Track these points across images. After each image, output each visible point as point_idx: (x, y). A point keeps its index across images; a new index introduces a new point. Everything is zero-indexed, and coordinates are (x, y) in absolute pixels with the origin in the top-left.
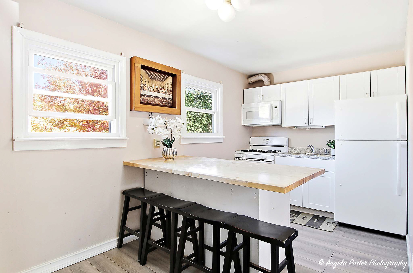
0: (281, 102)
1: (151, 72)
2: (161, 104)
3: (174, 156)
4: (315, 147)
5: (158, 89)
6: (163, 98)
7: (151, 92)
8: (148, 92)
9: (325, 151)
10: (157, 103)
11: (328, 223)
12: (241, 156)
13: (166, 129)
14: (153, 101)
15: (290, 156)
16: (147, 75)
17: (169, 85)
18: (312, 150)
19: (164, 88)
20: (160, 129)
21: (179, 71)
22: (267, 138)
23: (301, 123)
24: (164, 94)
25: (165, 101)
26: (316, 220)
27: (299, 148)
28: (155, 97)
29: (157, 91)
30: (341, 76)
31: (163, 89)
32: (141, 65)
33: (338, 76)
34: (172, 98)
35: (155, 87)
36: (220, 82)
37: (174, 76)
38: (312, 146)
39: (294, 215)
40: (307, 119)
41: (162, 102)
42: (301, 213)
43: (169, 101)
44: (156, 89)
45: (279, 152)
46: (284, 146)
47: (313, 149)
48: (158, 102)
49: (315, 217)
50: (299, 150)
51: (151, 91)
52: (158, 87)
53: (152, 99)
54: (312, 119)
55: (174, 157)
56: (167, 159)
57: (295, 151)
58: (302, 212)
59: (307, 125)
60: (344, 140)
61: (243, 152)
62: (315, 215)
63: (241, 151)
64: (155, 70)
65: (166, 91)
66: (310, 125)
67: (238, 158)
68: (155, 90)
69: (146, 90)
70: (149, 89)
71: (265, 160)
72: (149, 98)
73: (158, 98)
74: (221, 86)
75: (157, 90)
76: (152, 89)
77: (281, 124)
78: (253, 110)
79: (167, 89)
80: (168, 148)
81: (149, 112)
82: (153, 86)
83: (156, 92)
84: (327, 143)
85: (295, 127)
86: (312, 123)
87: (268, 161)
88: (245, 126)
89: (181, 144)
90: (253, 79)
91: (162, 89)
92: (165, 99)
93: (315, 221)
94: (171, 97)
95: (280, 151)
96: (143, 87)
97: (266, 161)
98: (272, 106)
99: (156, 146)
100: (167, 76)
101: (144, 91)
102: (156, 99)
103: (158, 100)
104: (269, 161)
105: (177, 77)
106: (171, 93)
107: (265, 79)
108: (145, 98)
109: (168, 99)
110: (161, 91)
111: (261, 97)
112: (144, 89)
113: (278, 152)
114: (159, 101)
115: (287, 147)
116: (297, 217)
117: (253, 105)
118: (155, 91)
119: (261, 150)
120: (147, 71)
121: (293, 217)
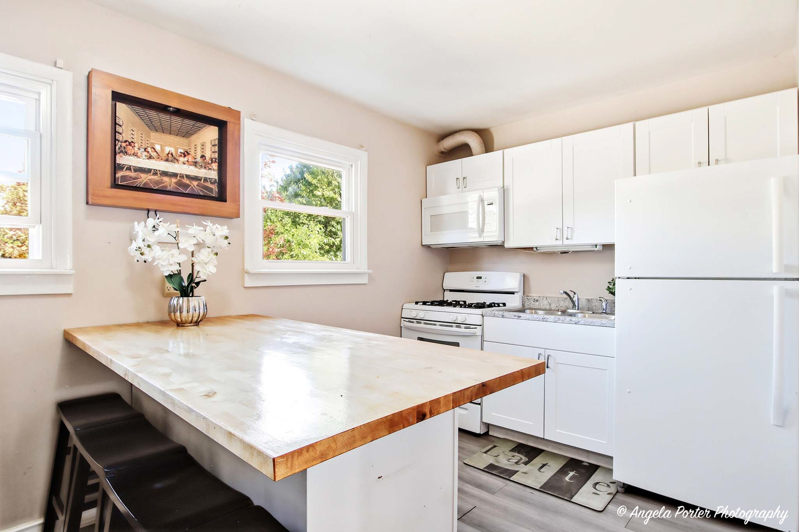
0: (504, 192)
1: (153, 114)
2: (181, 190)
3: (201, 315)
4: (582, 296)
5: (172, 154)
6: (188, 177)
7: (152, 161)
8: (141, 159)
9: (604, 304)
10: (169, 189)
11: (598, 483)
12: (413, 314)
13: (175, 251)
14: (157, 183)
15: (516, 317)
16: (137, 119)
17: (208, 147)
18: (573, 302)
19: (192, 153)
20: (157, 251)
21: (237, 114)
22: (479, 274)
23: (545, 240)
24: (193, 168)
25: (195, 183)
26: (571, 474)
27: (546, 298)
28: (165, 174)
29: (171, 158)
30: (637, 123)
31: (189, 154)
32: (112, 91)
33: (631, 124)
34: (217, 178)
35: (162, 150)
36: (361, 147)
37: (221, 125)
38: (575, 293)
39: (522, 456)
40: (560, 229)
41: (186, 186)
42: (541, 451)
43: (209, 185)
44: (168, 154)
45: (501, 305)
46: (513, 293)
47: (577, 299)
48: (173, 185)
49: (572, 464)
50: (547, 303)
51: (150, 157)
52: (173, 150)
53: (156, 178)
54: (571, 228)
55: (199, 320)
56: (180, 325)
57: (537, 303)
58: (544, 450)
59: (559, 243)
60: (638, 278)
61: (420, 306)
62: (572, 459)
63: (417, 303)
64: (163, 109)
65: (199, 159)
66: (566, 242)
67: (407, 320)
68: (164, 155)
69: (135, 155)
70: (145, 153)
71: (461, 325)
72: (143, 176)
73: (175, 175)
74: (363, 155)
75: (170, 155)
76: (154, 154)
77: (504, 242)
78: (445, 211)
79: (203, 156)
80: (185, 298)
81: (148, 210)
82: (158, 148)
83: (167, 160)
84: (609, 287)
85: (535, 249)
86: (571, 239)
87: (469, 328)
88: (428, 247)
89: (245, 287)
90: (449, 143)
91: (186, 154)
92: (196, 178)
93: (567, 479)
94: (214, 175)
95: (504, 305)
96: (125, 148)
97: (466, 328)
98: (482, 200)
99: (169, 292)
100: (199, 124)
101: (127, 157)
102: (166, 179)
103: (174, 180)
104: (472, 327)
105: (230, 127)
106: (215, 166)
107: (474, 141)
108: (132, 174)
109: (206, 180)
110: (182, 159)
111: (462, 182)
112: (129, 152)
113: (499, 306)
114: (176, 183)
115: (521, 294)
116: (526, 463)
117: (444, 200)
118: (164, 158)
119: (465, 302)
120: (139, 109)
121: (516, 463)
